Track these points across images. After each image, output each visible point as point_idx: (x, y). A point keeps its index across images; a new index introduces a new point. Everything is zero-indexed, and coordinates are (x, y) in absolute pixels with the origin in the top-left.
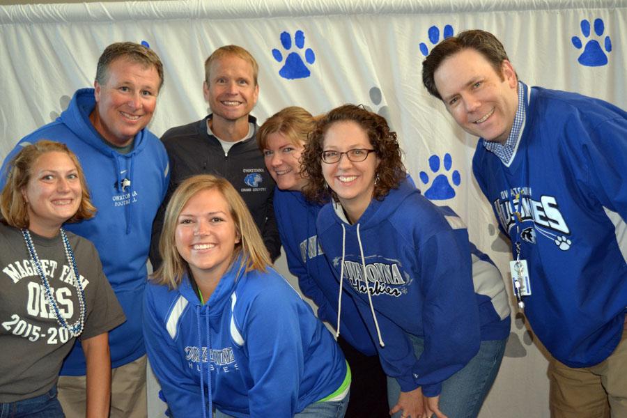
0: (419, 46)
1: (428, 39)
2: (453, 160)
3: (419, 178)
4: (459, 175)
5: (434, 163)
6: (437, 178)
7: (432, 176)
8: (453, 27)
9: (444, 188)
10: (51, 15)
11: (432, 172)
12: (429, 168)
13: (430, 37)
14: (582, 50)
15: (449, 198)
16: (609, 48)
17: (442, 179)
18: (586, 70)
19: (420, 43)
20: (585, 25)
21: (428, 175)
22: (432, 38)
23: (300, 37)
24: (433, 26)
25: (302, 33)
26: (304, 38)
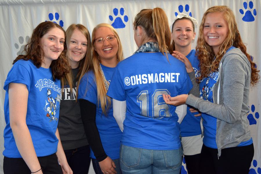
8: (189, 5)
10: (18, 2)
13: (179, 10)
14: (244, 15)
16: (255, 14)
18: (246, 23)
19: (175, 12)
20: (245, 4)
23: (122, 10)
24: (180, 5)
25: (123, 9)
26: (124, 11)
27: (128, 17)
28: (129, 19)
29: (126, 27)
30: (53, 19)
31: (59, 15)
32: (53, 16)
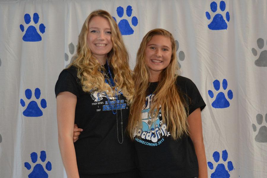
0: (205, 14)
1: (211, 10)
2: (228, 83)
3: (208, 94)
4: (232, 93)
5: (216, 84)
6: (219, 94)
7: (216, 93)
8: (225, 2)
9: (222, 101)
11: (216, 90)
12: (213, 88)
13: (211, 8)
15: (226, 107)
17: (221, 95)
19: (206, 11)
21: (213, 92)
22: (213, 9)
23: (129, 9)
24: (213, 1)
25: (131, 7)
26: (132, 10)
27: (138, 18)
28: (138, 21)
29: (134, 33)
30: (30, 23)
31: (39, 17)
32: (30, 18)
